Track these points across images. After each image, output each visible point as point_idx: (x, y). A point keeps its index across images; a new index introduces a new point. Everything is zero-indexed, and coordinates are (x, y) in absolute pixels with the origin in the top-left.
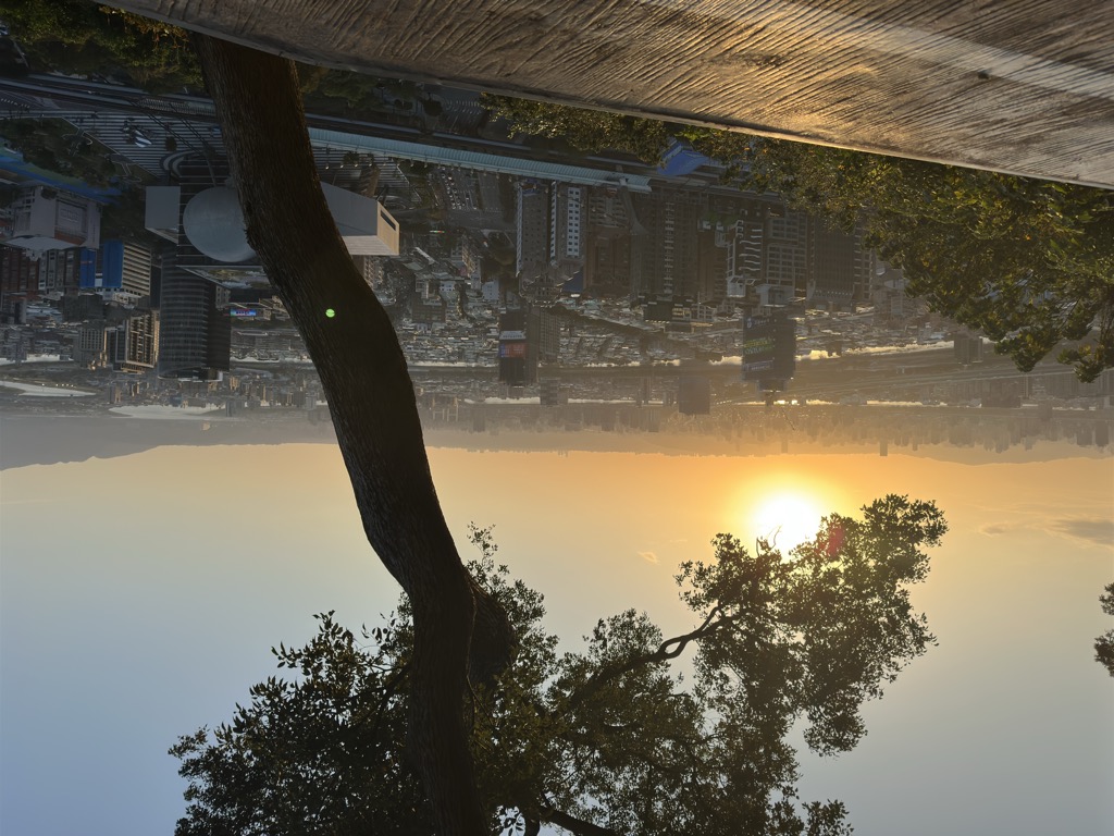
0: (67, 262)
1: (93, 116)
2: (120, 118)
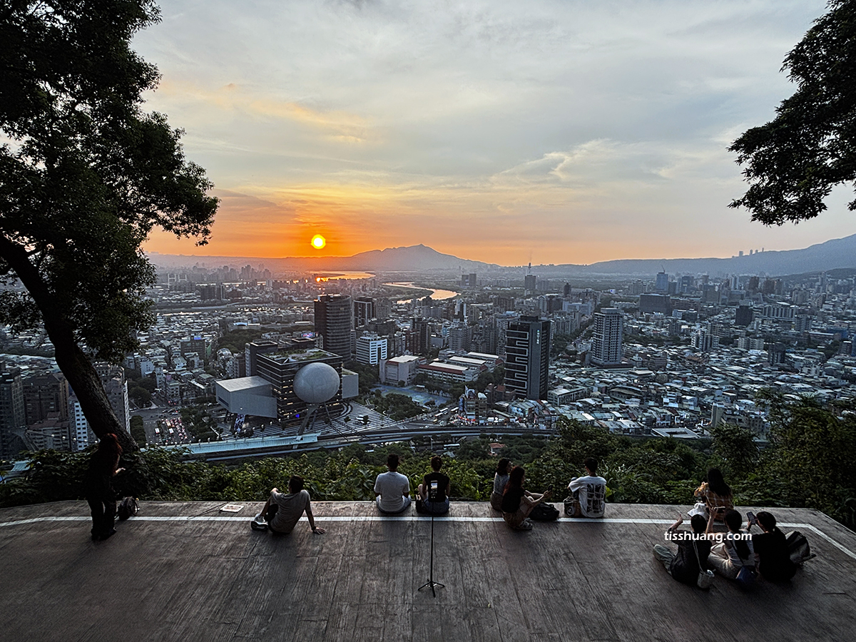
0: (394, 351)
1: (382, 426)
2: (371, 427)
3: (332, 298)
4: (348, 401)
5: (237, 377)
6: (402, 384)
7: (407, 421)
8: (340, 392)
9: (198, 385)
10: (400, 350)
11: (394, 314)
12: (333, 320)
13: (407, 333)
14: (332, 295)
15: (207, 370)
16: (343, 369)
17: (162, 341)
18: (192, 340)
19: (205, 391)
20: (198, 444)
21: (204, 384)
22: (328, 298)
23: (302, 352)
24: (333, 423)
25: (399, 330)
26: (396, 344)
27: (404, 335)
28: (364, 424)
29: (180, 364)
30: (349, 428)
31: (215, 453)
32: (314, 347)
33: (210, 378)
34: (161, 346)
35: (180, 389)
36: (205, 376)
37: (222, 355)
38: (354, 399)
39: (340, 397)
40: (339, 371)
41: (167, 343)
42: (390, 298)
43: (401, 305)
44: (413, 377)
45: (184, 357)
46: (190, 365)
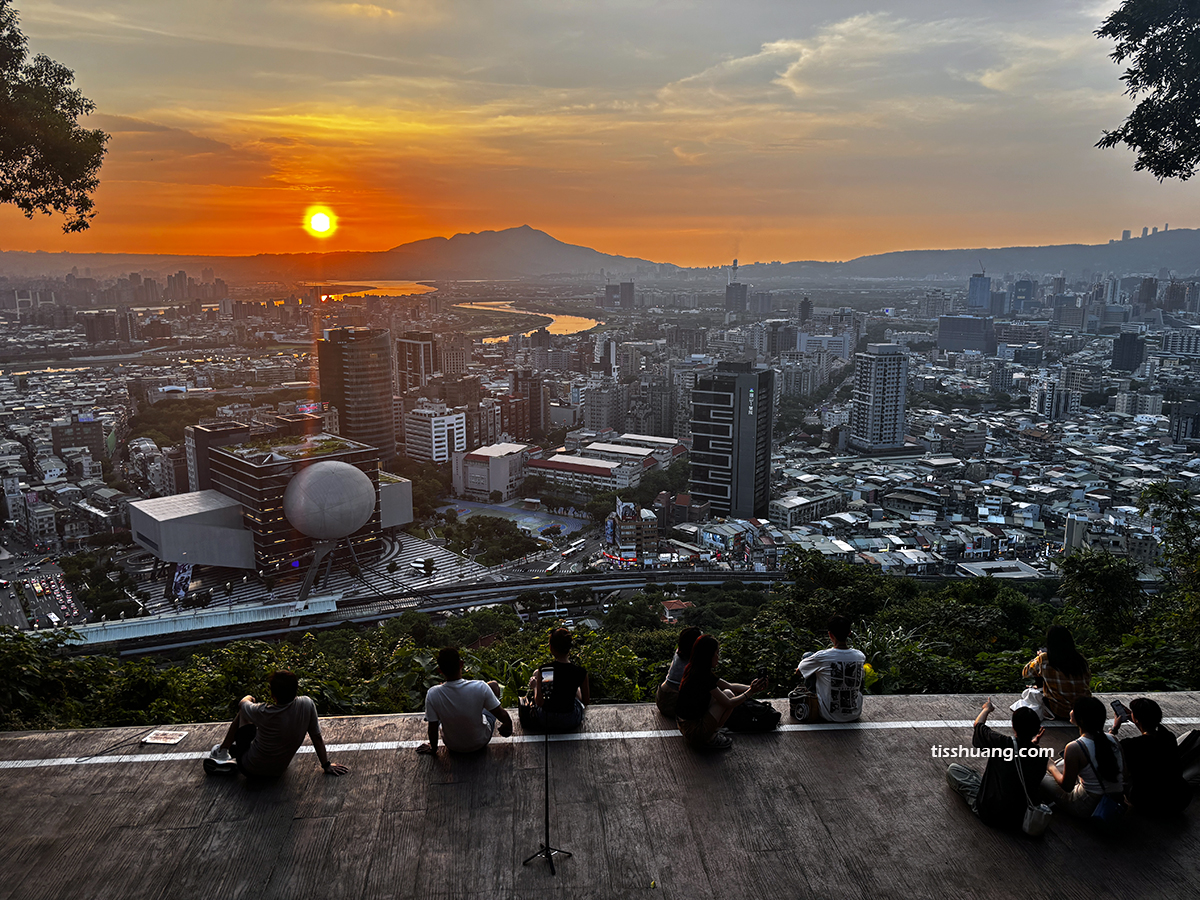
0: (479, 436)
1: (461, 576)
2: (439, 580)
3: (352, 335)
4: (393, 533)
5: (172, 494)
6: (496, 497)
7: (508, 565)
8: (376, 516)
9: (94, 510)
10: (491, 433)
11: (478, 363)
12: (357, 377)
13: (504, 399)
14: (351, 329)
15: (110, 482)
16: (381, 473)
17: (13, 427)
18: (75, 423)
19: (109, 521)
20: (100, 624)
21: (104, 508)
22: (345, 334)
23: (297, 442)
24: (367, 575)
25: (489, 394)
26: (483, 421)
27: (497, 404)
28: (426, 575)
29: (53, 470)
30: (396, 584)
31: (136, 639)
32: (320, 432)
33: (117, 496)
34: (11, 436)
35: (58, 519)
36: (107, 493)
37: (138, 450)
38: (406, 529)
39: (377, 526)
40: (373, 476)
41: (24, 430)
42: (469, 333)
43: (490, 346)
44: (519, 483)
45: (61, 456)
46: (74, 472)
